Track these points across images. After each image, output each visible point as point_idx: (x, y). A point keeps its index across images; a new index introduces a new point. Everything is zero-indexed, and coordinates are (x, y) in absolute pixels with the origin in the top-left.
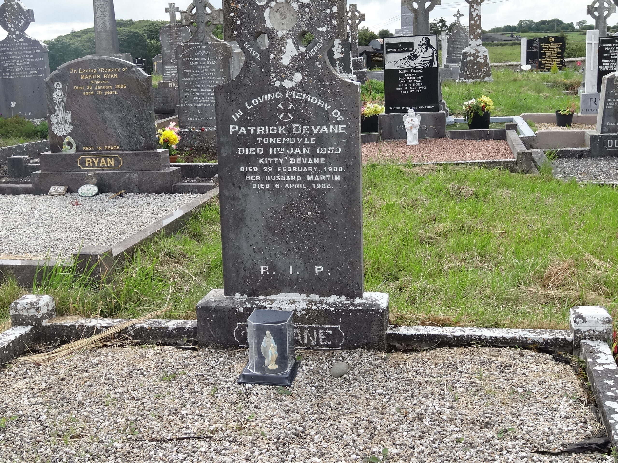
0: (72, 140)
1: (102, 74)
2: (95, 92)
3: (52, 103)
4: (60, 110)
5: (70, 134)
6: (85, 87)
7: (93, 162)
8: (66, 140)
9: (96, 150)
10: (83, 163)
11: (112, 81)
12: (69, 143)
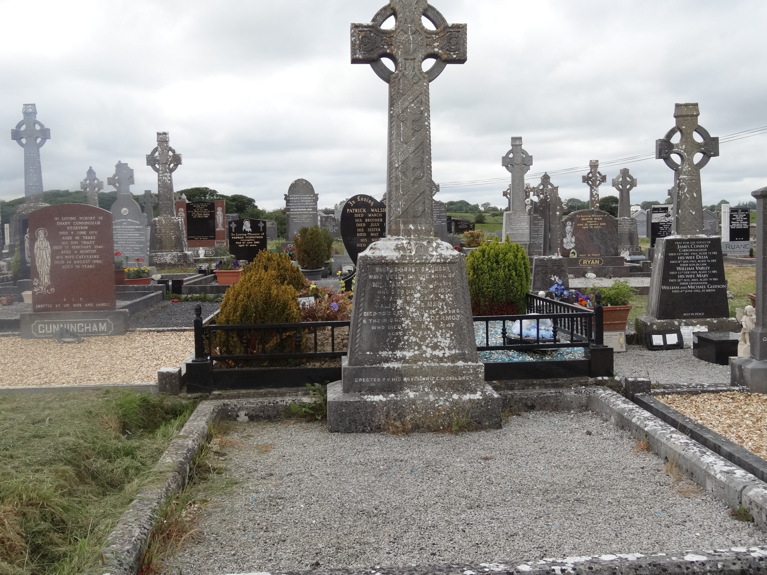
0: (575, 251)
1: (593, 218)
2: (589, 227)
3: (565, 233)
4: (569, 236)
5: (573, 248)
6: (584, 224)
7: (587, 262)
8: (572, 251)
9: (587, 256)
10: (582, 262)
11: (599, 222)
12: (573, 253)
